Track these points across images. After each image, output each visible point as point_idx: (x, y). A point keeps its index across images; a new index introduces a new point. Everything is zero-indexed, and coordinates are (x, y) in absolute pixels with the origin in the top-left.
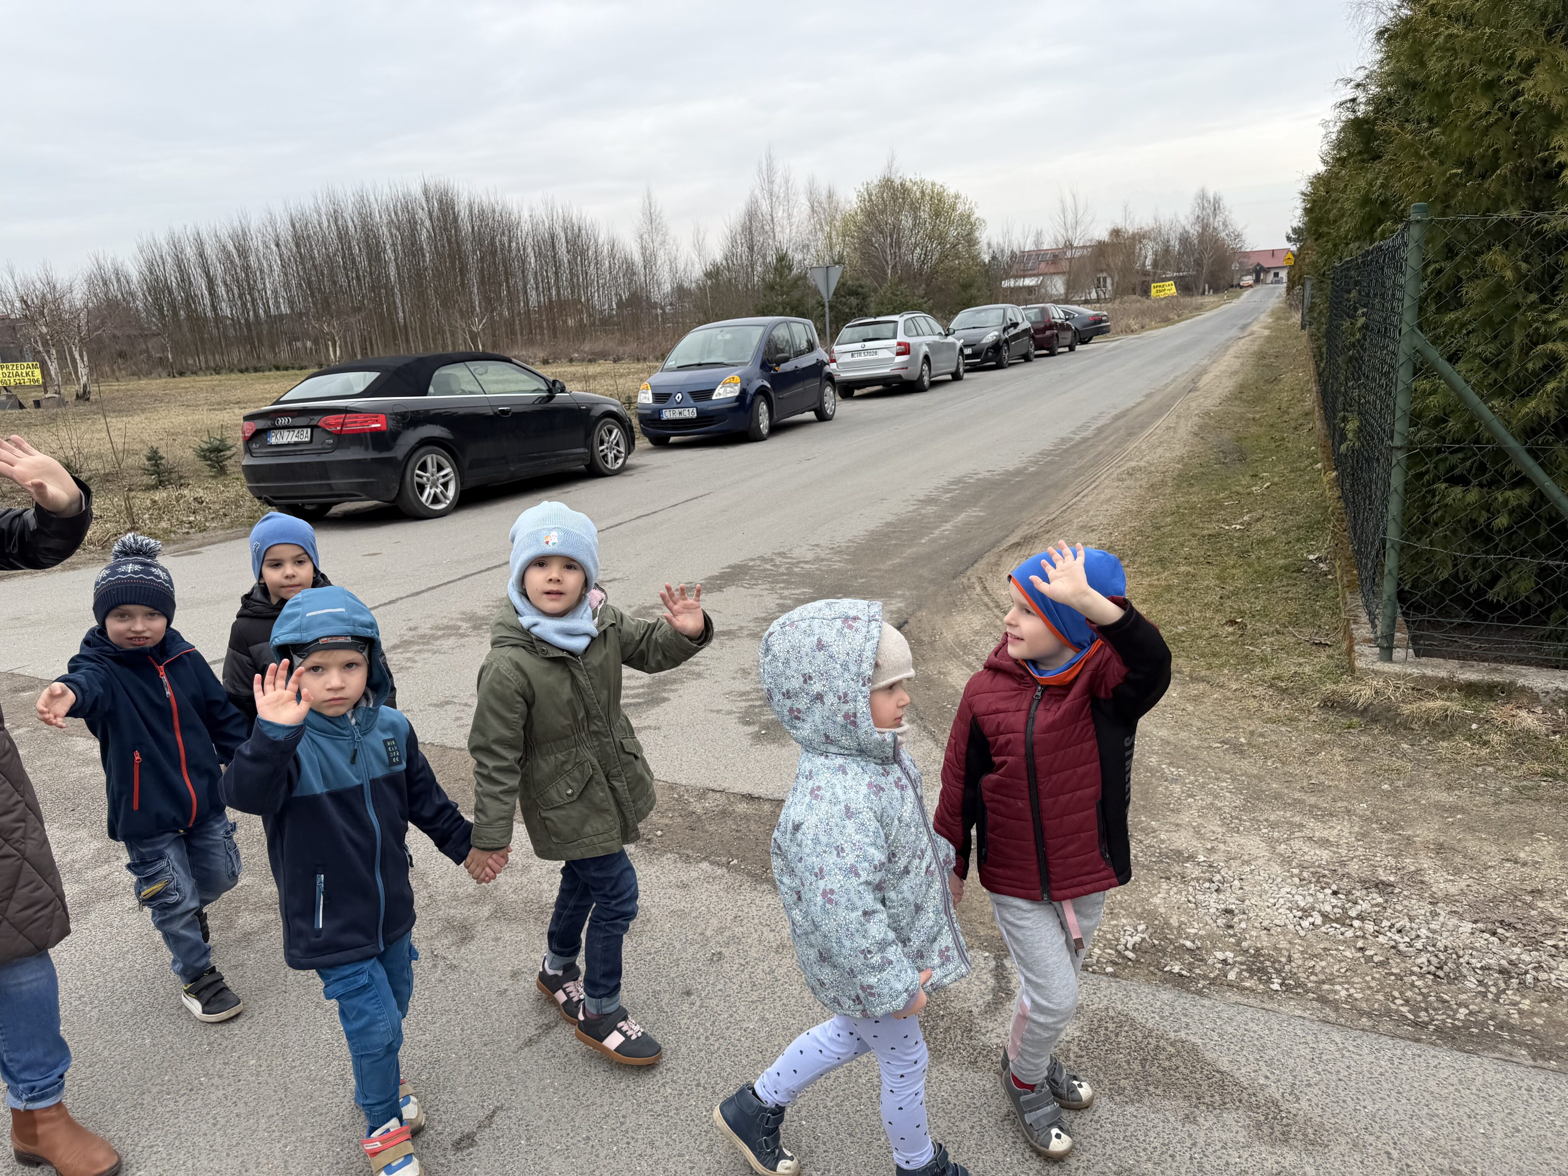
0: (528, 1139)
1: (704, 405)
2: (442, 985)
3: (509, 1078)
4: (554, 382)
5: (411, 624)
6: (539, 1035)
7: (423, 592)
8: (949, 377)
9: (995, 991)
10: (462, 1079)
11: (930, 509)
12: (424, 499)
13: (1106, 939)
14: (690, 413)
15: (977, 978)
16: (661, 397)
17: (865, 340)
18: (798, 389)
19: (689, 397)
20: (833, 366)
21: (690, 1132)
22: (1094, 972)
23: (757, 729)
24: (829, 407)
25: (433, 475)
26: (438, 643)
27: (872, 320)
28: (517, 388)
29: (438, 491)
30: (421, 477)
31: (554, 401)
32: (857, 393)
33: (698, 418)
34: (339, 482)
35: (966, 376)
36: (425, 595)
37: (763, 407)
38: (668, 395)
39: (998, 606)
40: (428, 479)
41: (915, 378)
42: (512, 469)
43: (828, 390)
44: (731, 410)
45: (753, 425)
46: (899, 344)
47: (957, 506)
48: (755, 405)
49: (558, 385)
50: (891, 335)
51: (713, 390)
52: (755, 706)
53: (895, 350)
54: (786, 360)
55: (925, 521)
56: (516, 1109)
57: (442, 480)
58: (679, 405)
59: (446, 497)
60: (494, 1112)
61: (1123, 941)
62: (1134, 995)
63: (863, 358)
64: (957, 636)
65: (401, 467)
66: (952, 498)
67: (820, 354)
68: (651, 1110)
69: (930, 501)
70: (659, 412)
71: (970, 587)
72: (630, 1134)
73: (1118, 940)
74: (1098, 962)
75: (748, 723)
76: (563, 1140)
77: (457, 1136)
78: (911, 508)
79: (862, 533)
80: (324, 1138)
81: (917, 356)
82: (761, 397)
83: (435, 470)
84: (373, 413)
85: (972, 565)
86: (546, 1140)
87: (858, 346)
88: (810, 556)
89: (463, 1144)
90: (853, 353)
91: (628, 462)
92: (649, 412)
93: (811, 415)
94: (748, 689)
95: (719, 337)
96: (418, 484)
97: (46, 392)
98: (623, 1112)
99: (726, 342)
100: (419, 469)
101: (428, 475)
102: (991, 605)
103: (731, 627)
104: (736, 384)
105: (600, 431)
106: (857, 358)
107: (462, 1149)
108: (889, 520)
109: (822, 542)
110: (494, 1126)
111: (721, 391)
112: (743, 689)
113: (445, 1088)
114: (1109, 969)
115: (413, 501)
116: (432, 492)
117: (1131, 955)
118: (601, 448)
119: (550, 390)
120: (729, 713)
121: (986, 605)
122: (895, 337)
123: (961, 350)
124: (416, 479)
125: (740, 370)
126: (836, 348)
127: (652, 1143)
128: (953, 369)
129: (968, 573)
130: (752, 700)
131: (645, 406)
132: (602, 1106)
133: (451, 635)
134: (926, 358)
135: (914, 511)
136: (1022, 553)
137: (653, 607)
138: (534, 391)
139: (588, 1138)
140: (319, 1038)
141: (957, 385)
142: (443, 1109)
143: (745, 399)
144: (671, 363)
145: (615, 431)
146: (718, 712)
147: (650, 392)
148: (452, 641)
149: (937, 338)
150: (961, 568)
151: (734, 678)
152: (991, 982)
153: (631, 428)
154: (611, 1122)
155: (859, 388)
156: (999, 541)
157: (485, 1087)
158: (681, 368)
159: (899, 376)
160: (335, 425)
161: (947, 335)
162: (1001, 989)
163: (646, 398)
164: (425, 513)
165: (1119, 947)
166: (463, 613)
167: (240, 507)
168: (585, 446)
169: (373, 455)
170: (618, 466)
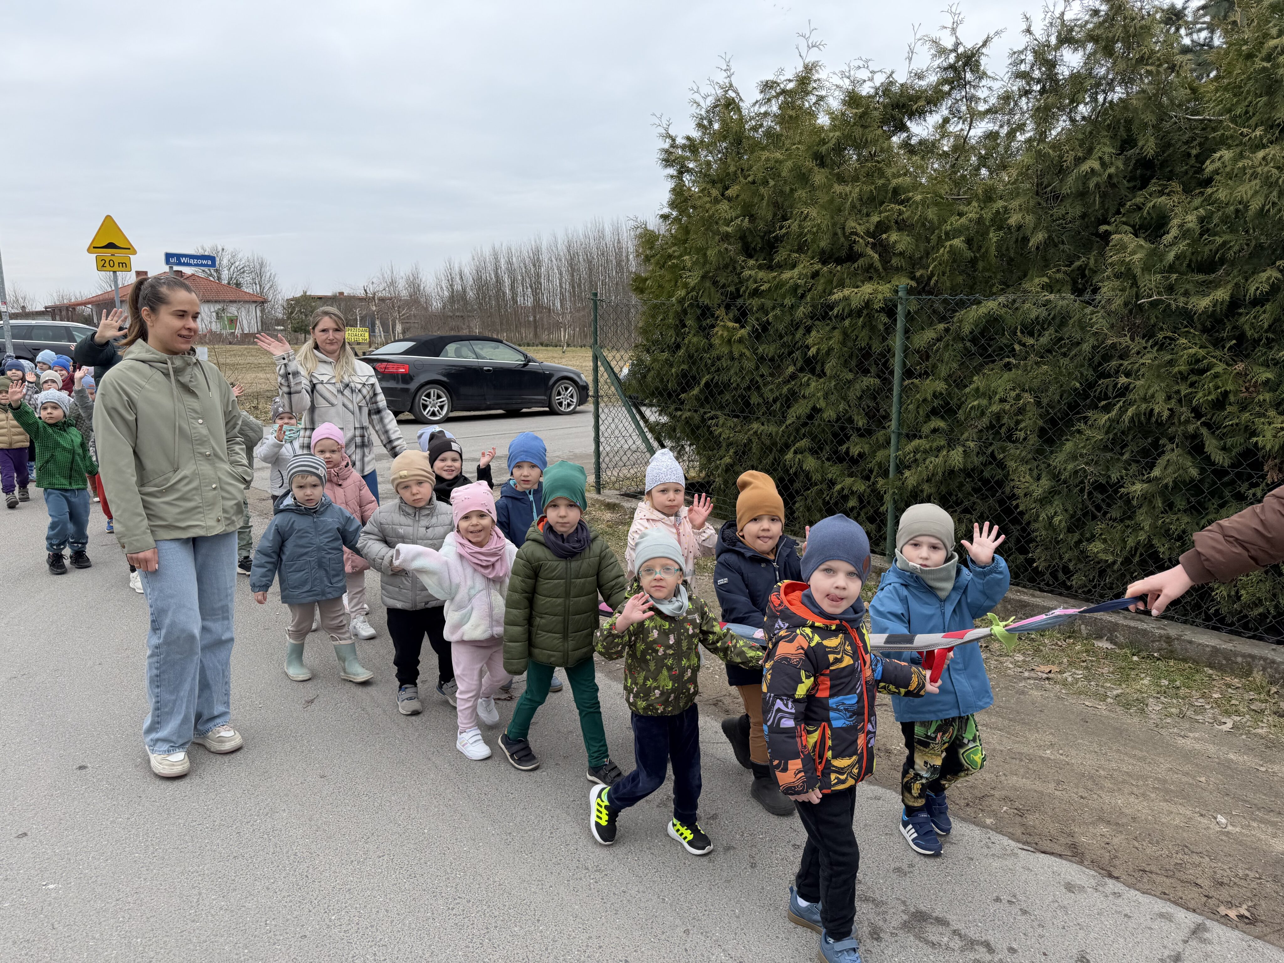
4: (528, 357)
25: (433, 400)
29: (436, 409)
30: (427, 401)
31: (525, 368)
40: (430, 403)
49: (530, 359)
57: (439, 404)
59: (440, 414)
65: (414, 394)
83: (435, 398)
84: (402, 363)
91: (578, 408)
96: (423, 405)
100: (425, 396)
101: (431, 400)
105: (558, 387)
115: (419, 413)
116: (432, 410)
118: (557, 398)
119: (525, 361)
138: (517, 360)
145: (570, 388)
160: (382, 368)
164: (425, 421)
168: (545, 395)
169: (401, 386)
170: (569, 410)
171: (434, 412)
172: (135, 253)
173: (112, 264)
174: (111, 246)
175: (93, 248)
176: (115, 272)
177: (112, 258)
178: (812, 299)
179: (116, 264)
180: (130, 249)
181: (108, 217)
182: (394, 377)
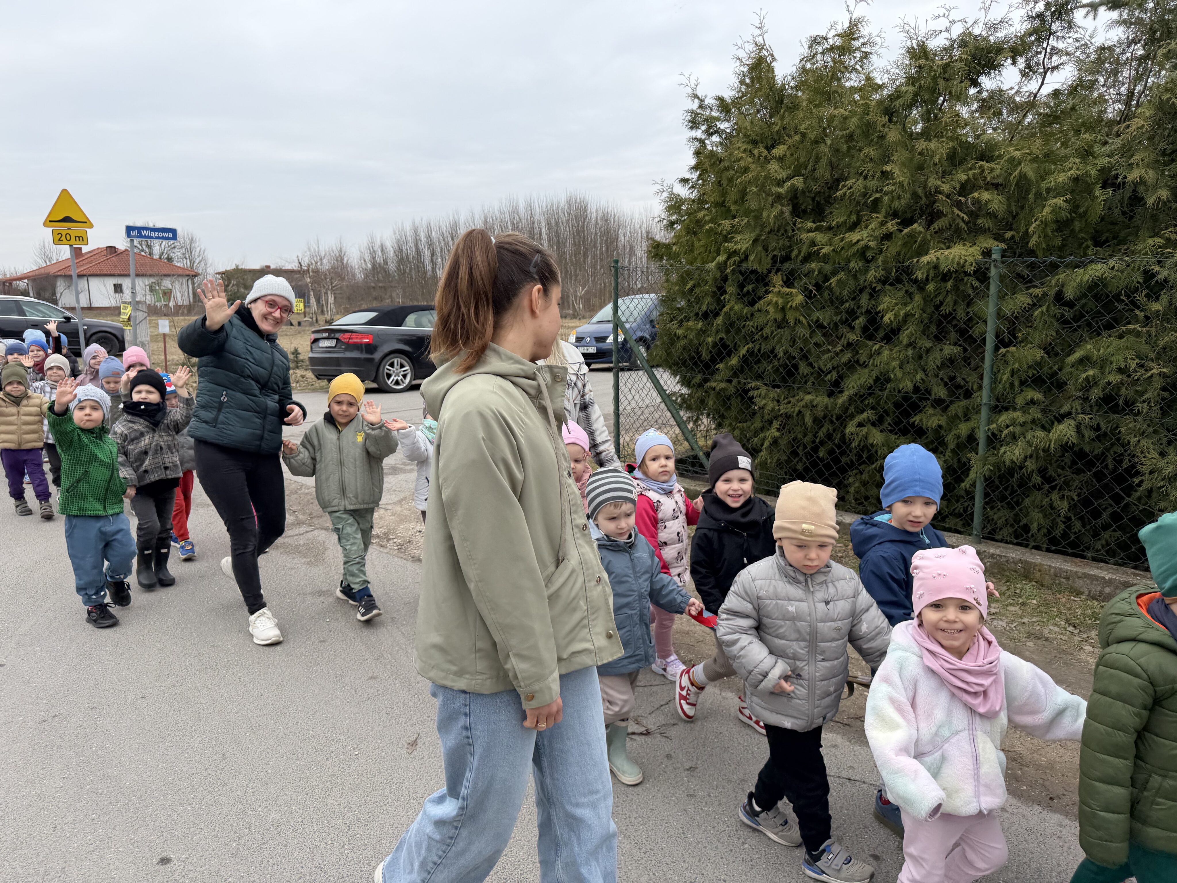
1: (601, 345)
14: (592, 350)
16: (580, 339)
25: (397, 369)
30: (390, 370)
33: (597, 353)
38: (583, 338)
40: (394, 372)
45: (632, 360)
51: (608, 337)
57: (402, 373)
58: (589, 345)
59: (404, 383)
65: (378, 364)
82: (641, 344)
83: (399, 367)
84: (367, 334)
96: (387, 373)
97: (305, 317)
100: (389, 366)
101: (394, 369)
115: (383, 383)
144: (595, 319)
147: (575, 336)
160: (347, 339)
164: (389, 390)
169: (364, 356)
171: (397, 380)
172: (91, 226)
173: (68, 238)
174: (67, 219)
175: (50, 222)
177: (69, 232)
178: (885, 262)
179: (73, 238)
180: (86, 222)
181: (64, 191)
182: (357, 347)
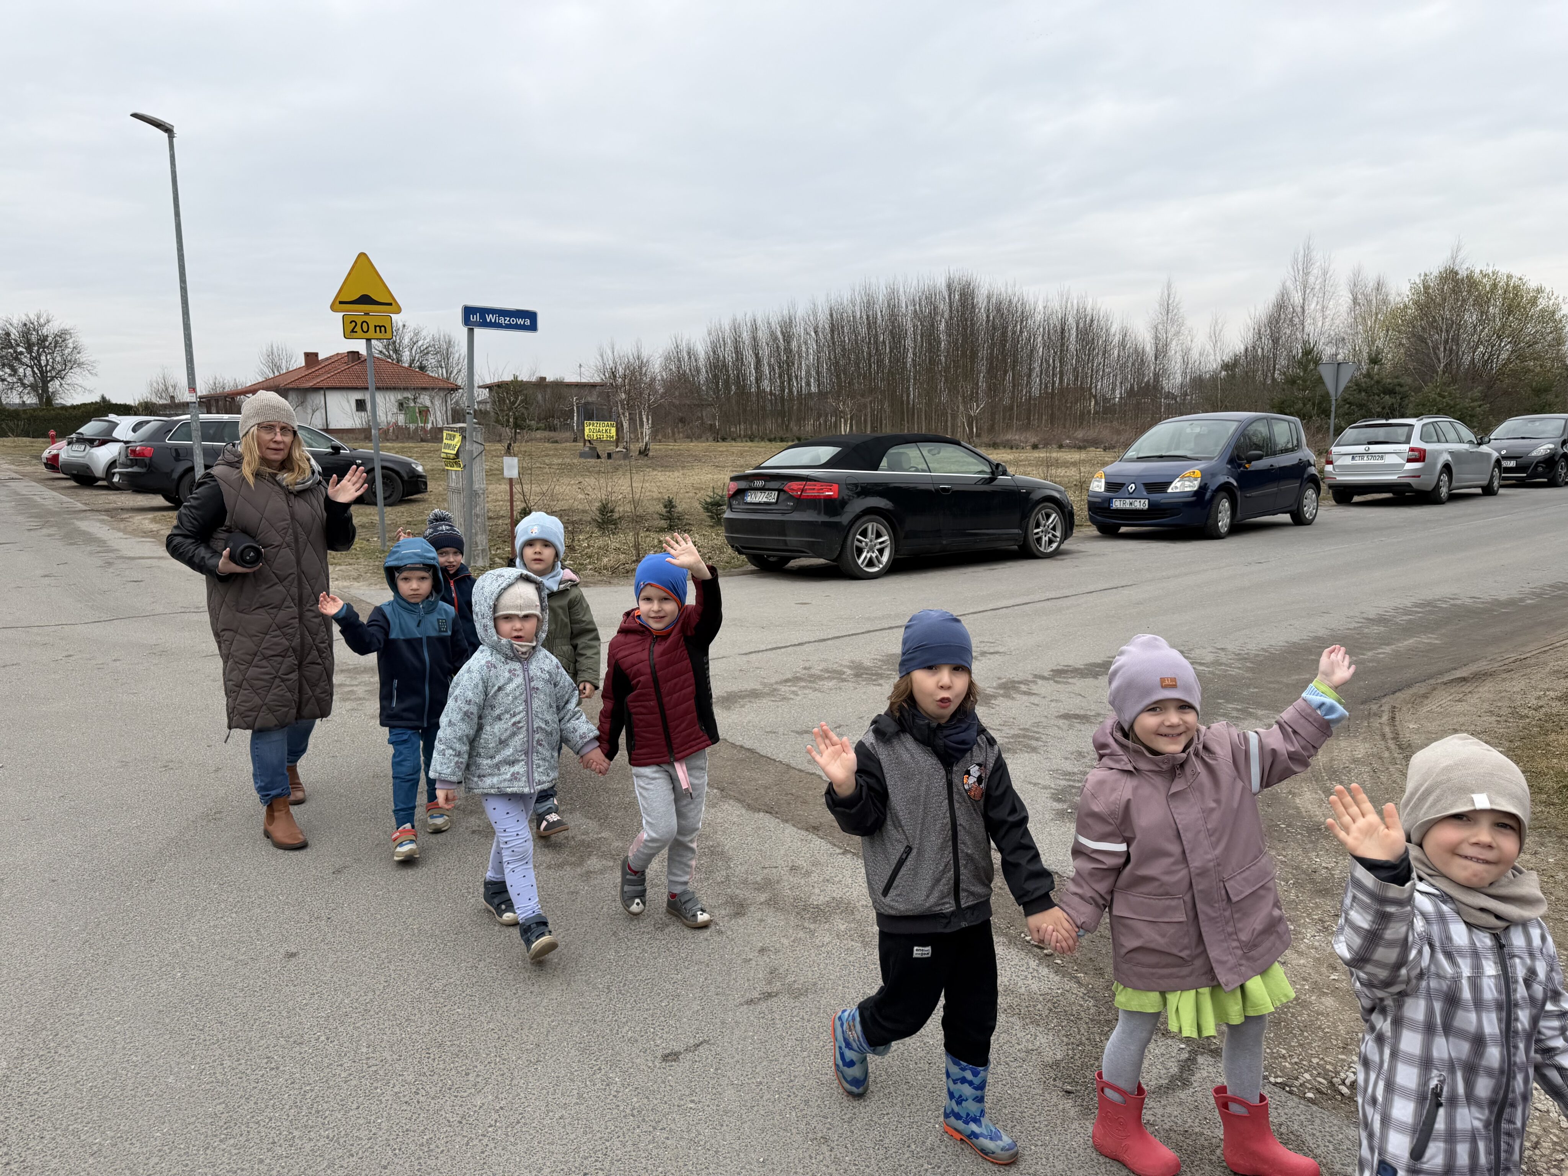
0: (716, 1069)
1: (1157, 497)
2: (706, 943)
3: (723, 1023)
4: (998, 465)
5: (807, 665)
6: (759, 999)
7: (829, 639)
8: (1479, 491)
9: (1173, 1079)
10: (689, 1013)
11: (1376, 629)
12: (860, 562)
13: (1324, 1069)
14: (1141, 504)
15: (1162, 1063)
16: (1114, 486)
17: (1369, 443)
18: (1271, 489)
19: (1142, 488)
20: (1329, 468)
21: (840, 1103)
22: (1290, 1092)
23: (1065, 807)
24: (1308, 511)
25: (871, 541)
26: (821, 683)
27: (1384, 422)
28: (964, 469)
29: (874, 555)
30: (861, 541)
31: (995, 483)
32: (1356, 499)
33: (1149, 509)
34: (793, 540)
35: (1502, 491)
36: (829, 642)
37: (1225, 505)
38: (1121, 485)
39: (1396, 738)
40: (867, 544)
41: (1430, 488)
42: (944, 542)
43: (1310, 493)
44: (1186, 504)
45: (1210, 522)
46: (1412, 450)
47: (1409, 630)
48: (1215, 502)
49: (1000, 469)
50: (1403, 439)
51: (1169, 484)
52: (1074, 787)
53: (1406, 456)
54: (1259, 458)
55: (1365, 640)
56: (718, 1046)
57: (878, 547)
58: (1131, 496)
59: (879, 562)
60: (702, 1043)
61: (1343, 1075)
62: (1318, 1121)
63: (1365, 461)
64: (1332, 760)
65: (845, 531)
66: (1410, 620)
67: (1307, 453)
68: (819, 1079)
69: (1381, 620)
70: (1110, 500)
71: (1375, 715)
72: (794, 1090)
73: (1337, 1073)
74: (1301, 1085)
75: (1059, 800)
76: (742, 1078)
77: (667, 1051)
78: (1352, 626)
79: (1281, 644)
80: (579, 1024)
81: (1435, 464)
82: (1224, 494)
83: (874, 536)
84: (828, 482)
85: (1394, 693)
86: (729, 1074)
87: (1361, 449)
88: (1210, 658)
89: (670, 1058)
90: (1354, 456)
91: (1063, 547)
92: (1099, 500)
93: (1286, 518)
94: (1076, 770)
95: (1188, 430)
96: (857, 547)
97: (617, 447)
98: (797, 1074)
99: (1198, 436)
100: (860, 535)
101: (867, 540)
102: (1389, 735)
103: (1088, 713)
104: (1196, 479)
105: (1037, 514)
106: (1358, 461)
107: (667, 1061)
108: (1320, 634)
109: (1230, 647)
110: (697, 1053)
111: (1178, 484)
112: (1069, 769)
113: (675, 1015)
114: (1310, 1095)
115: (851, 562)
116: (869, 556)
117: (1345, 1090)
118: (1036, 531)
119: (993, 473)
120: (1045, 787)
121: (1383, 736)
122: (1408, 441)
123: (1498, 461)
124: (856, 543)
125: (1203, 465)
126: (1334, 449)
127: (807, 1102)
128: (1485, 483)
129: (1384, 701)
130: (1074, 781)
131: (1096, 494)
132: (782, 1064)
133: (834, 678)
134: (1447, 468)
135: (1355, 629)
136: (1463, 689)
137: (1020, 682)
138: (980, 472)
139: (761, 1083)
140: (605, 957)
141: (1489, 500)
142: (667, 1030)
143: (1205, 494)
144: (1131, 453)
145: (1053, 516)
146: (1035, 784)
147: (1103, 481)
148: (831, 684)
149: (1466, 446)
150: (1377, 695)
151: (1066, 759)
152: (1174, 1070)
153: (1071, 514)
154: (783, 1077)
155: (1359, 494)
156: (1441, 673)
157: (703, 1023)
158: (1140, 459)
159: (1409, 485)
160: (797, 491)
161: (1479, 444)
162: (1180, 1078)
163: (1098, 486)
164: (859, 574)
165: (1335, 1080)
166: (852, 662)
167: (723, 553)
168: (1020, 527)
169: (827, 518)
170: (1051, 549)
171: (871, 558)
172: (398, 310)
173: (365, 329)
174: (365, 300)
175: (339, 303)
176: (369, 340)
177: (366, 318)
179: (372, 328)
180: (391, 305)
181: (362, 255)
182: (813, 503)
